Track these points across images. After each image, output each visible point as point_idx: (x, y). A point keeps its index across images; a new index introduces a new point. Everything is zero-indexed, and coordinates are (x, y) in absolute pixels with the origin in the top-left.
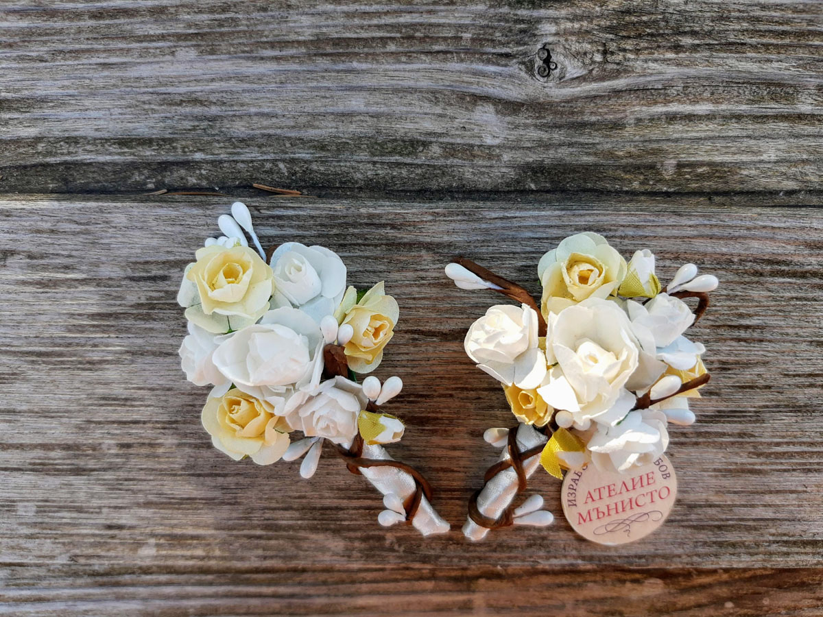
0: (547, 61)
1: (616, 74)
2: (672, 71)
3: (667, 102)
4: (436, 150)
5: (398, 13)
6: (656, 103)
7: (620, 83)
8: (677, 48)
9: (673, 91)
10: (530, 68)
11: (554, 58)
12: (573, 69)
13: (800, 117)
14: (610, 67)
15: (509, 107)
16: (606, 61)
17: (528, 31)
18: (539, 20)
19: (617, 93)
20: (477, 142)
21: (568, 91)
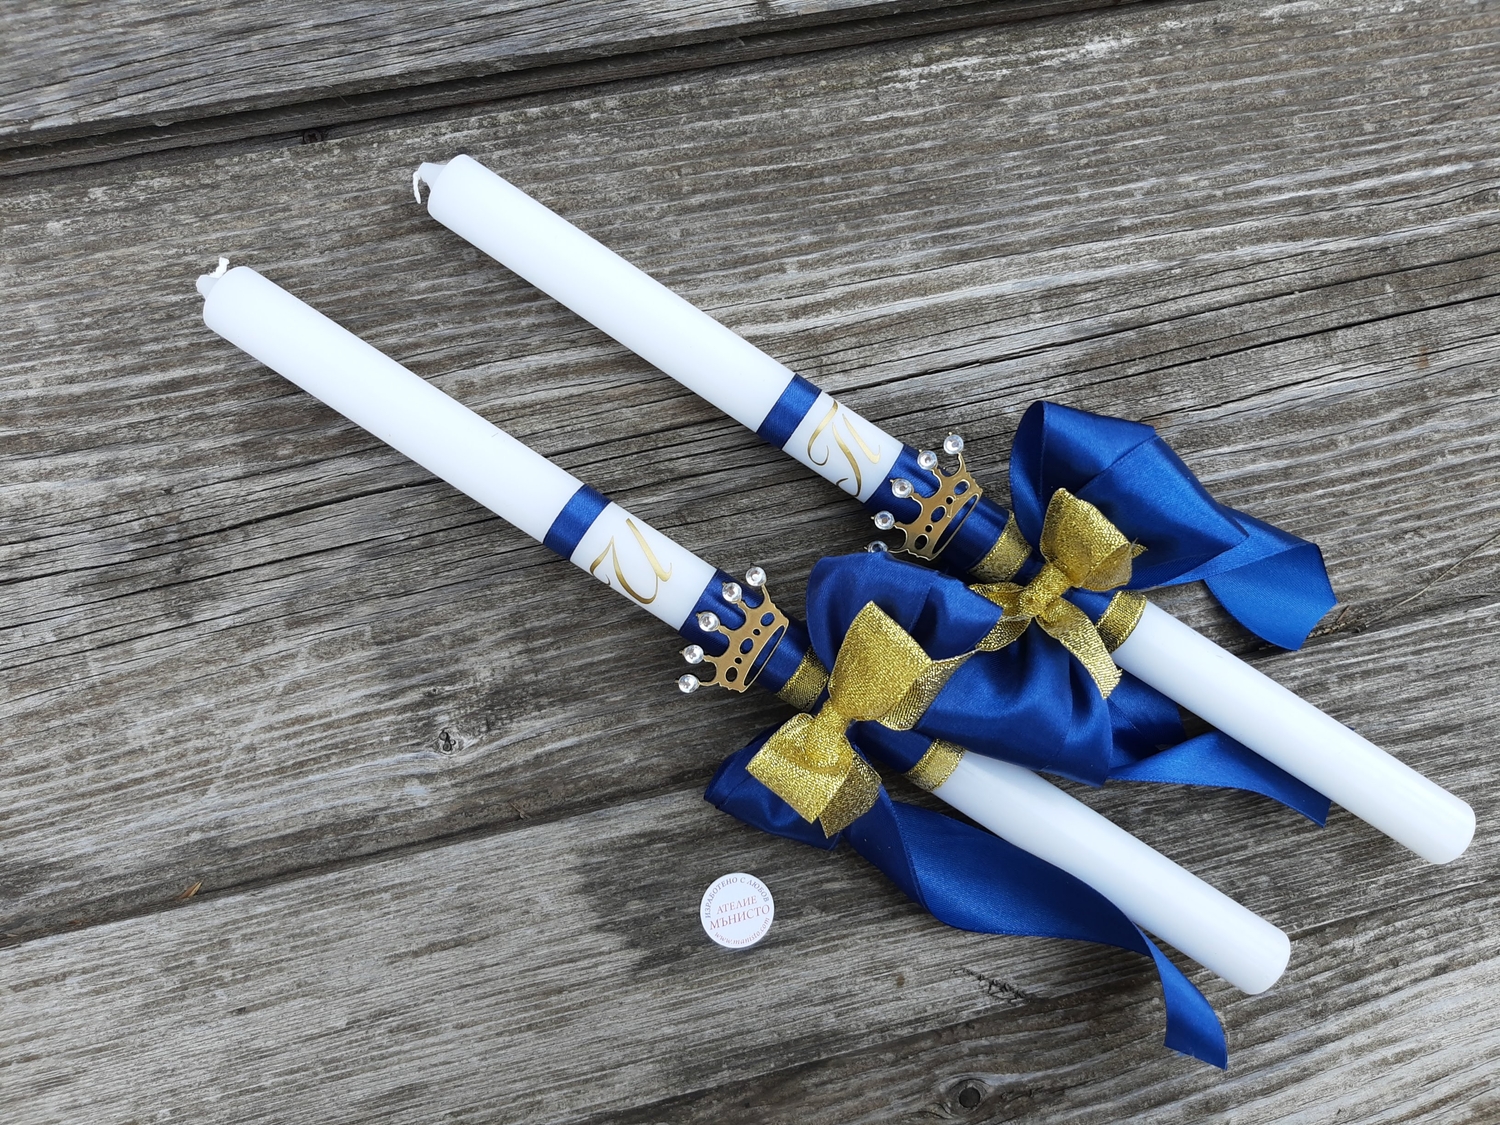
0: (448, 739)
1: (500, 736)
2: (539, 724)
3: (542, 744)
4: (382, 820)
5: (334, 736)
6: (535, 747)
7: (504, 741)
8: (539, 708)
9: (545, 736)
10: (436, 748)
11: (452, 737)
12: (468, 741)
13: (644, 728)
14: (494, 733)
15: (427, 778)
16: (489, 730)
17: (430, 724)
18: (435, 715)
19: (504, 747)
20: (411, 807)
21: (469, 757)
